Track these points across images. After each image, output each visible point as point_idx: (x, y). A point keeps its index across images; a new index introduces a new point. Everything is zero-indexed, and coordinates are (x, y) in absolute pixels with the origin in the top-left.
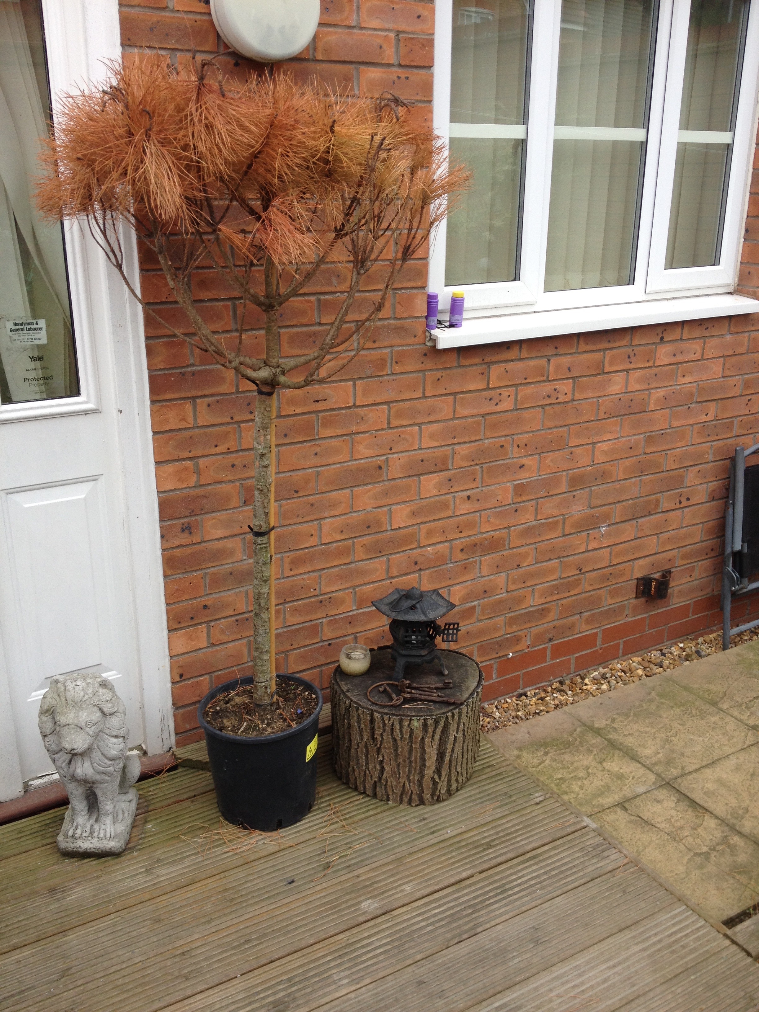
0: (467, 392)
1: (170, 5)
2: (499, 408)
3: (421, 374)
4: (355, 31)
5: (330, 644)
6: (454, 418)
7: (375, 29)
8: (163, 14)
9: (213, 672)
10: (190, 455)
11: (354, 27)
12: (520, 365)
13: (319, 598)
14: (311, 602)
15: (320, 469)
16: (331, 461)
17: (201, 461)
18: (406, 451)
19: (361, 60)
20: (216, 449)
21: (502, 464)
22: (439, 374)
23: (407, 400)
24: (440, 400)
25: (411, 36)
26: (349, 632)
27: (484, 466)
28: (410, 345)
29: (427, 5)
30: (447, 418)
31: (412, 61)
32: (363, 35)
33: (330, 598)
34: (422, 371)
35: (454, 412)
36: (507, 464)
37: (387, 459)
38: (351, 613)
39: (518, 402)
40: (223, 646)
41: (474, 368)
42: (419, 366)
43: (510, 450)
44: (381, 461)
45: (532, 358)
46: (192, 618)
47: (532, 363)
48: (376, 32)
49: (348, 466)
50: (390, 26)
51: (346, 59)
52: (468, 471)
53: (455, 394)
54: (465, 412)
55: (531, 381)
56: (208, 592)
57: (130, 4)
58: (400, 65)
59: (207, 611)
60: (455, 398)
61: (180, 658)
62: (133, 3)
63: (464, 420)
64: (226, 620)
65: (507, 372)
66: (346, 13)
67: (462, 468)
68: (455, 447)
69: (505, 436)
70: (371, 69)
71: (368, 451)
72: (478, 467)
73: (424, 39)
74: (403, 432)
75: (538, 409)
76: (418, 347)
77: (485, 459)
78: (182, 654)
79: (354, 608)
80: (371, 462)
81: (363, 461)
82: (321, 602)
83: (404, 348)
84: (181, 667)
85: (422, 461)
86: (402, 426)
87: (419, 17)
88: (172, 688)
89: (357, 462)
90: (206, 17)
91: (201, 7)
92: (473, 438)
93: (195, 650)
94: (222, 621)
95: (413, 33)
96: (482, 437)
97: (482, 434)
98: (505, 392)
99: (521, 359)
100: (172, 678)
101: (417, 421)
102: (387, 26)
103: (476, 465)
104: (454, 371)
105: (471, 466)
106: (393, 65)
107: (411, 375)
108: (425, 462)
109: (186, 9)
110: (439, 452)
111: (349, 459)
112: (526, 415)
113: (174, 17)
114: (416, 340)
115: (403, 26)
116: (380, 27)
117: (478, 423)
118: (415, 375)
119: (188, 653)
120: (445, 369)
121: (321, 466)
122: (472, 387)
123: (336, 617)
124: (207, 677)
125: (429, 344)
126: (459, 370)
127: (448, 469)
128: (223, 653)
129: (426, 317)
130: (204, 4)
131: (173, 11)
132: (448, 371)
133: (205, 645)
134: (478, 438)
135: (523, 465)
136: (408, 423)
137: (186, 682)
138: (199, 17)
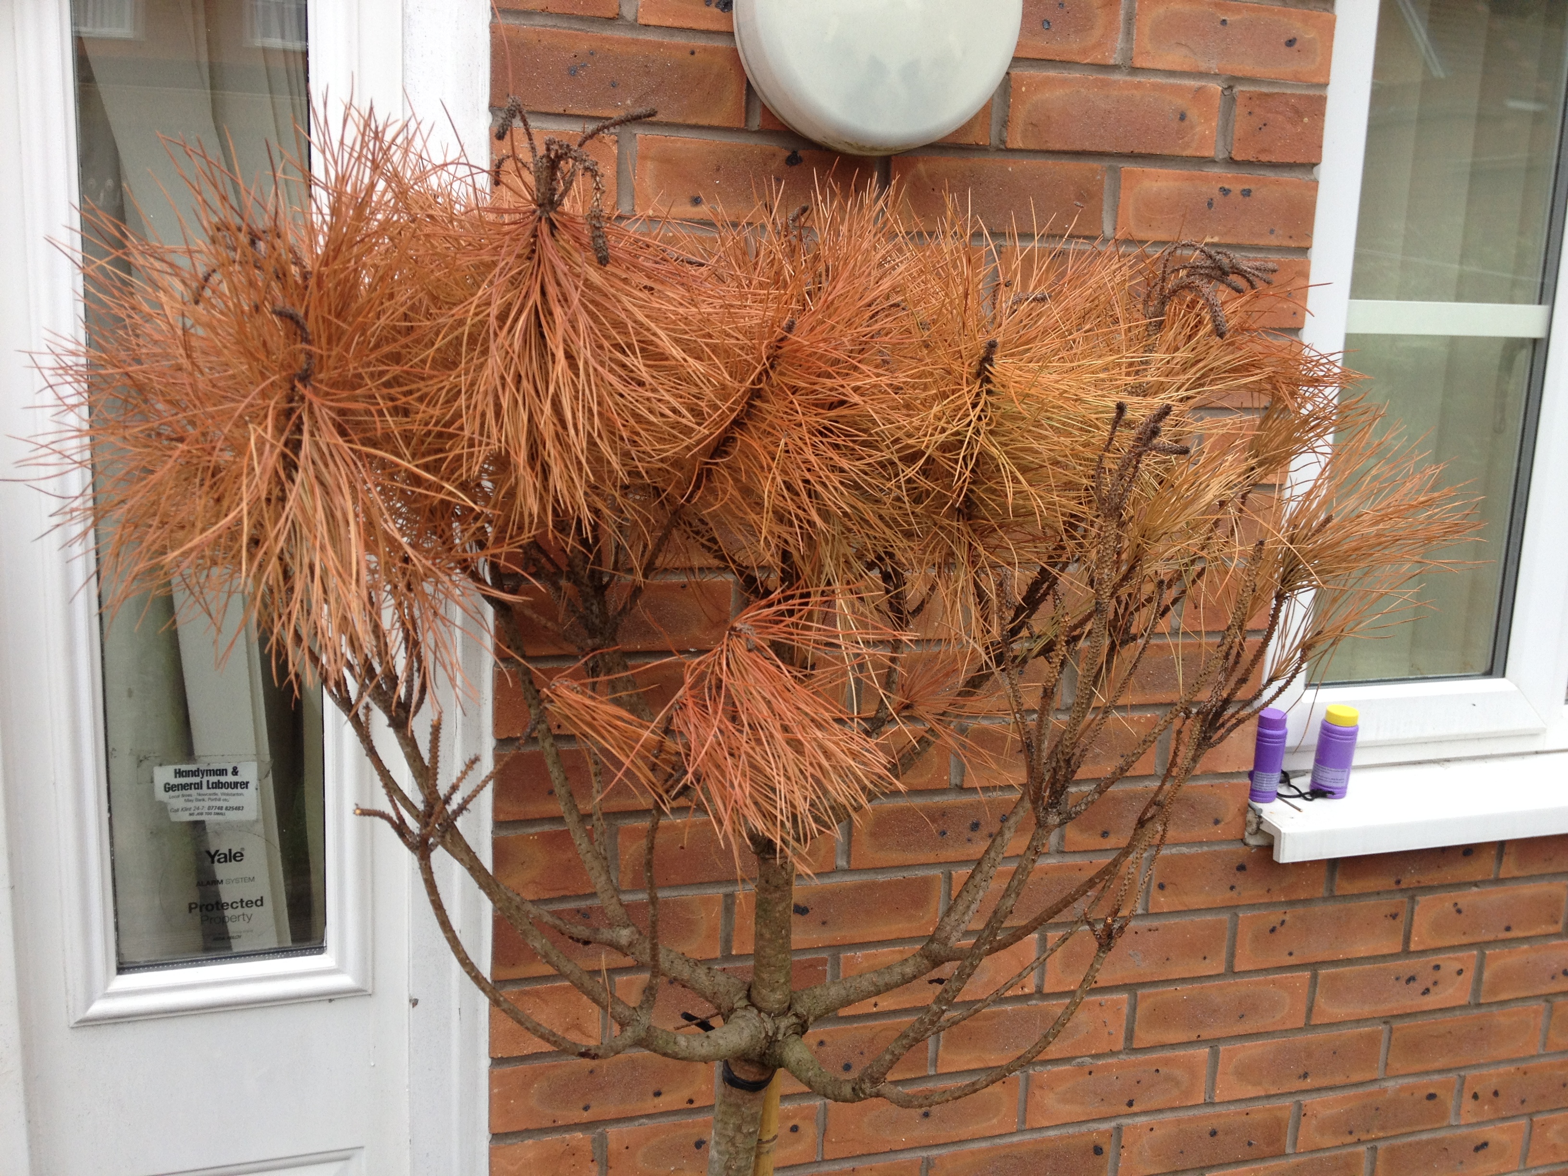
0: (1349, 962)
1: (628, 12)
2: (1431, 1001)
3: (1225, 917)
4: (1117, 77)
6: (1309, 1027)
7: (1171, 73)
8: (608, 33)
10: (586, 1116)
11: (1115, 68)
12: (1496, 895)
15: (934, 1152)
16: (964, 1132)
17: (612, 1131)
18: (1173, 1109)
19: (1126, 150)
20: (657, 1100)
21: (1428, 1142)
22: (1274, 917)
23: (1183, 980)
24: (1274, 982)
25: (1265, 90)
27: (1381, 1145)
28: (1201, 843)
29: (1315, 13)
30: (1288, 1026)
31: (1263, 151)
32: (1139, 85)
34: (1233, 908)
35: (1310, 1010)
36: (1442, 1140)
37: (1119, 1128)
39: (1484, 988)
41: (1372, 901)
42: (1222, 896)
43: (1451, 1104)
44: (1099, 1133)
45: (1530, 878)
47: (1528, 890)
48: (1172, 81)
49: (1012, 1145)
50: (1213, 66)
51: (1088, 146)
52: (1336, 1158)
53: (1314, 966)
54: (1339, 1011)
55: (1521, 934)
57: (521, 7)
58: (1231, 162)
60: (1315, 977)
62: (530, 6)
63: (1334, 1032)
65: (1459, 911)
66: (1097, 33)
67: (1319, 1150)
68: (1306, 1100)
69: (1440, 1071)
70: (1152, 170)
71: (1067, 1107)
72: (1362, 1149)
73: (1300, 97)
74: (1167, 1062)
75: (1534, 1005)
76: (1224, 848)
77: (1383, 1128)
80: (1073, 1136)
81: (1052, 1133)
83: (1185, 850)
85: (1213, 1133)
86: (1163, 1046)
87: (1290, 43)
89: (1036, 1136)
90: (720, 43)
91: (710, 18)
92: (1356, 1077)
95: (1271, 83)
96: (1378, 1074)
97: (1381, 1064)
98: (1450, 963)
99: (1498, 881)
101: (1206, 1034)
102: (1203, 66)
103: (1359, 1142)
104: (1318, 909)
105: (1344, 1145)
106: (1212, 161)
107: (1197, 919)
108: (1220, 1136)
109: (669, 22)
110: (1260, 1111)
111: (1015, 1128)
112: (1502, 1018)
113: (635, 42)
114: (1219, 830)
115: (1247, 68)
116: (1186, 68)
117: (1372, 1040)
118: (1209, 918)
120: (1291, 903)
121: (937, 1146)
122: (1361, 949)
125: (1253, 841)
126: (1331, 908)
127: (1282, 1155)
129: (1251, 775)
130: (717, 11)
131: (635, 26)
132: (1300, 910)
134: (1368, 1076)
135: (1485, 1145)
136: (1182, 1037)
138: (700, 42)
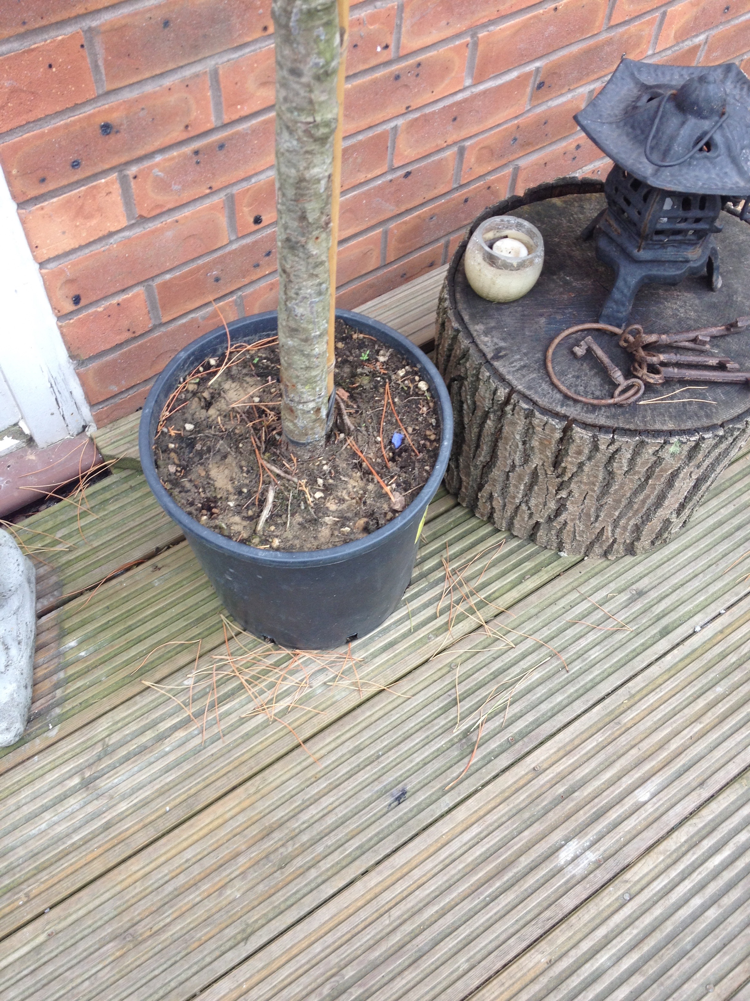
5: (408, 174)
9: (152, 278)
13: (395, 68)
14: (375, 82)
26: (450, 142)
33: (419, 65)
38: (459, 97)
40: (169, 219)
46: (75, 165)
56: (108, 87)
59: (112, 140)
61: (65, 263)
64: (167, 155)
78: (67, 254)
79: (468, 82)
82: (397, 77)
84: (71, 281)
88: (60, 327)
93: (100, 239)
94: (158, 158)
100: (54, 308)
119: (81, 248)
123: (427, 110)
124: (140, 289)
128: (169, 234)
133: (124, 222)
137: (91, 310)
